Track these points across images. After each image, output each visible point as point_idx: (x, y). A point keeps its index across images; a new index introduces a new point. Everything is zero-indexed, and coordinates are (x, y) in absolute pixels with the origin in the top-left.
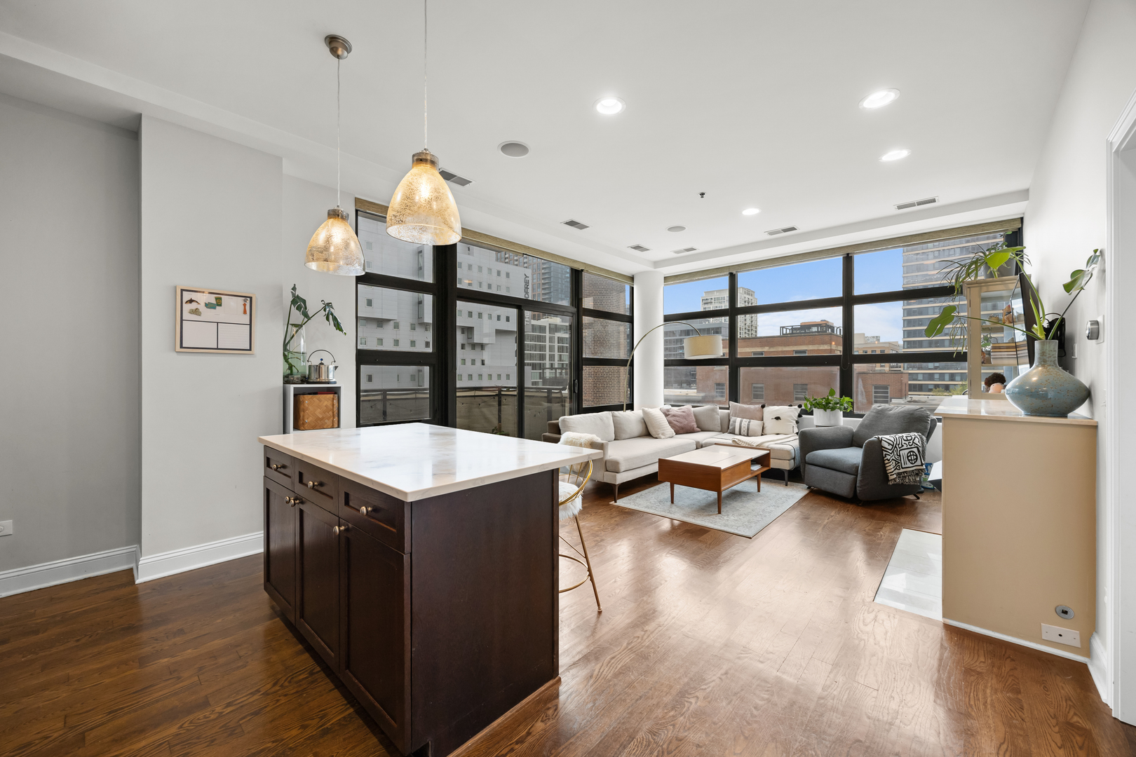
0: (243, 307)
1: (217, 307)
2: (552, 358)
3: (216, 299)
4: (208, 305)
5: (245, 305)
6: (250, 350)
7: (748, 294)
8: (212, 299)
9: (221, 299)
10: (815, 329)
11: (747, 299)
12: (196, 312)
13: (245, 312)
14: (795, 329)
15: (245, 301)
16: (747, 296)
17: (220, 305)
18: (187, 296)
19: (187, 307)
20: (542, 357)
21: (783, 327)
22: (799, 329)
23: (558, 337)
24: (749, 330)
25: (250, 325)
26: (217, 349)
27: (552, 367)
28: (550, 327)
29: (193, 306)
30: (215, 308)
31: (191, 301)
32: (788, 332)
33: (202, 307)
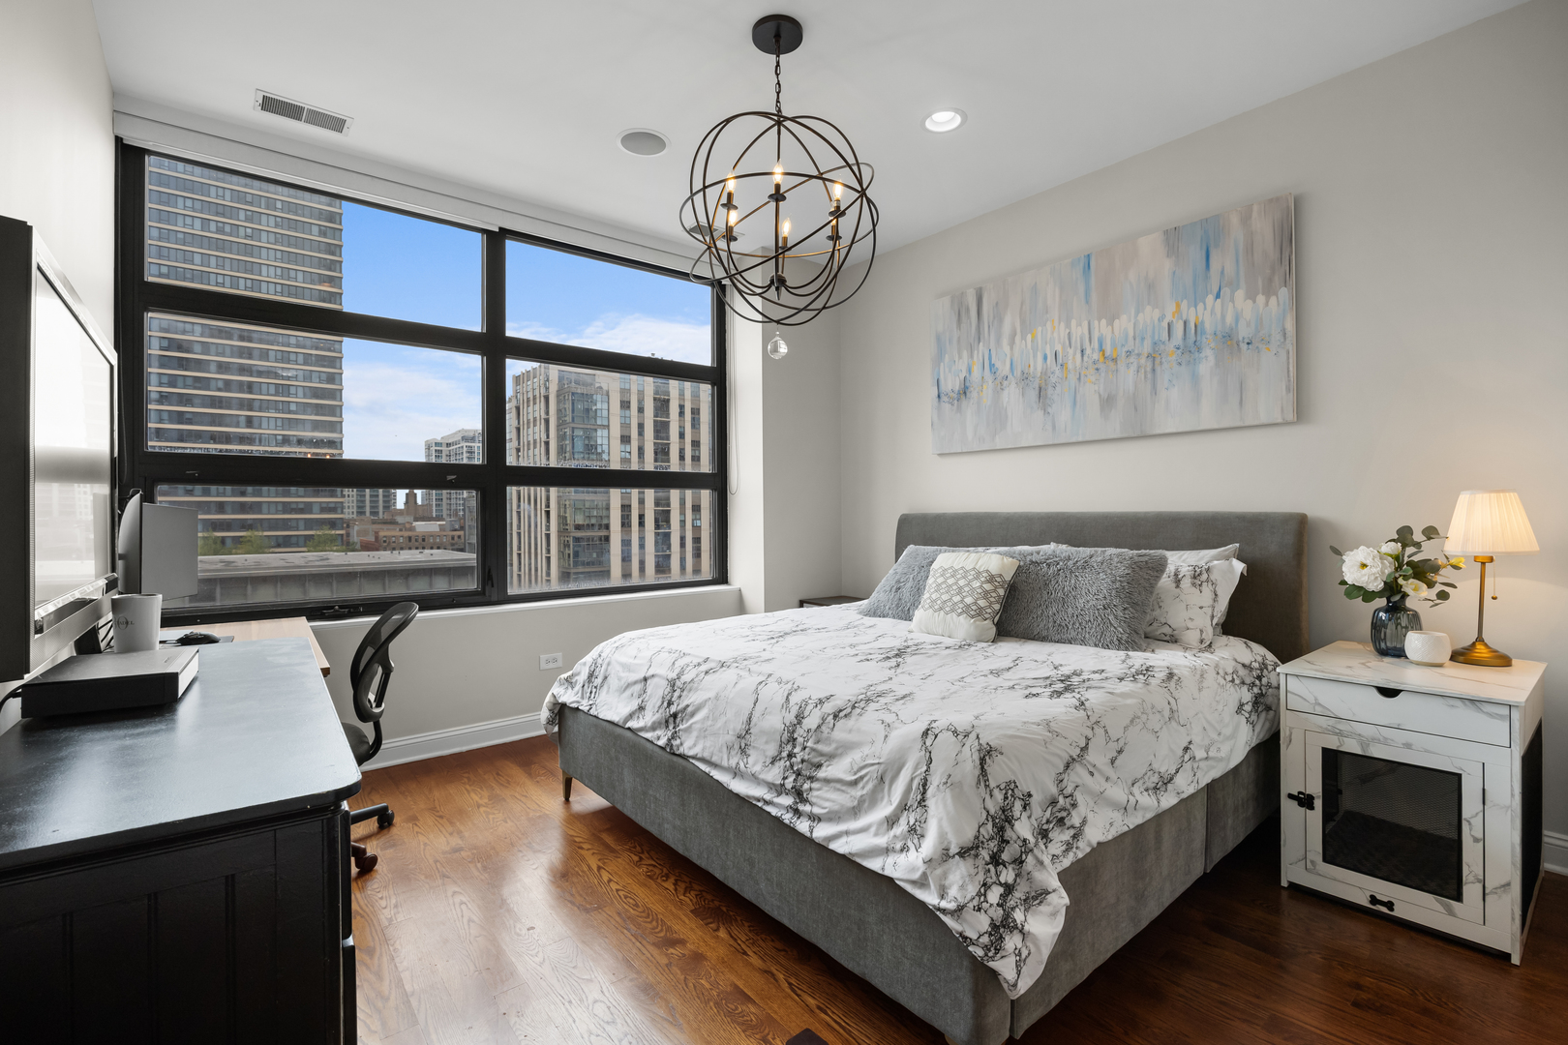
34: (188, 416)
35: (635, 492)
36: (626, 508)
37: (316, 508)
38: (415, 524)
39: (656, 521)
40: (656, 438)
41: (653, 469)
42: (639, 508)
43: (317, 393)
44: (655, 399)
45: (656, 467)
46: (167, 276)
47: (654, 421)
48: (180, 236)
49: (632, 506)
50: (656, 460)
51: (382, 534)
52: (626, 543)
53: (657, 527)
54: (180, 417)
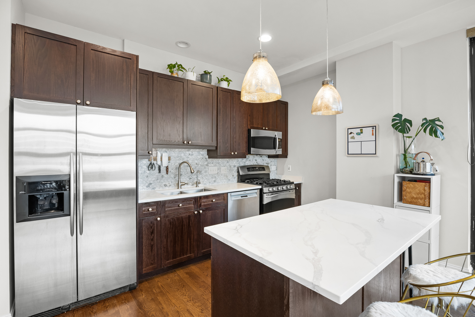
0: (372, 132)
1: (361, 134)
3: (361, 130)
4: (358, 134)
5: (373, 131)
6: (375, 154)
8: (358, 131)
9: (362, 130)
12: (353, 138)
13: (373, 134)
15: (373, 128)
17: (362, 133)
18: (350, 131)
19: (350, 136)
25: (376, 141)
26: (361, 154)
29: (352, 135)
30: (360, 135)
31: (351, 133)
33: (355, 135)
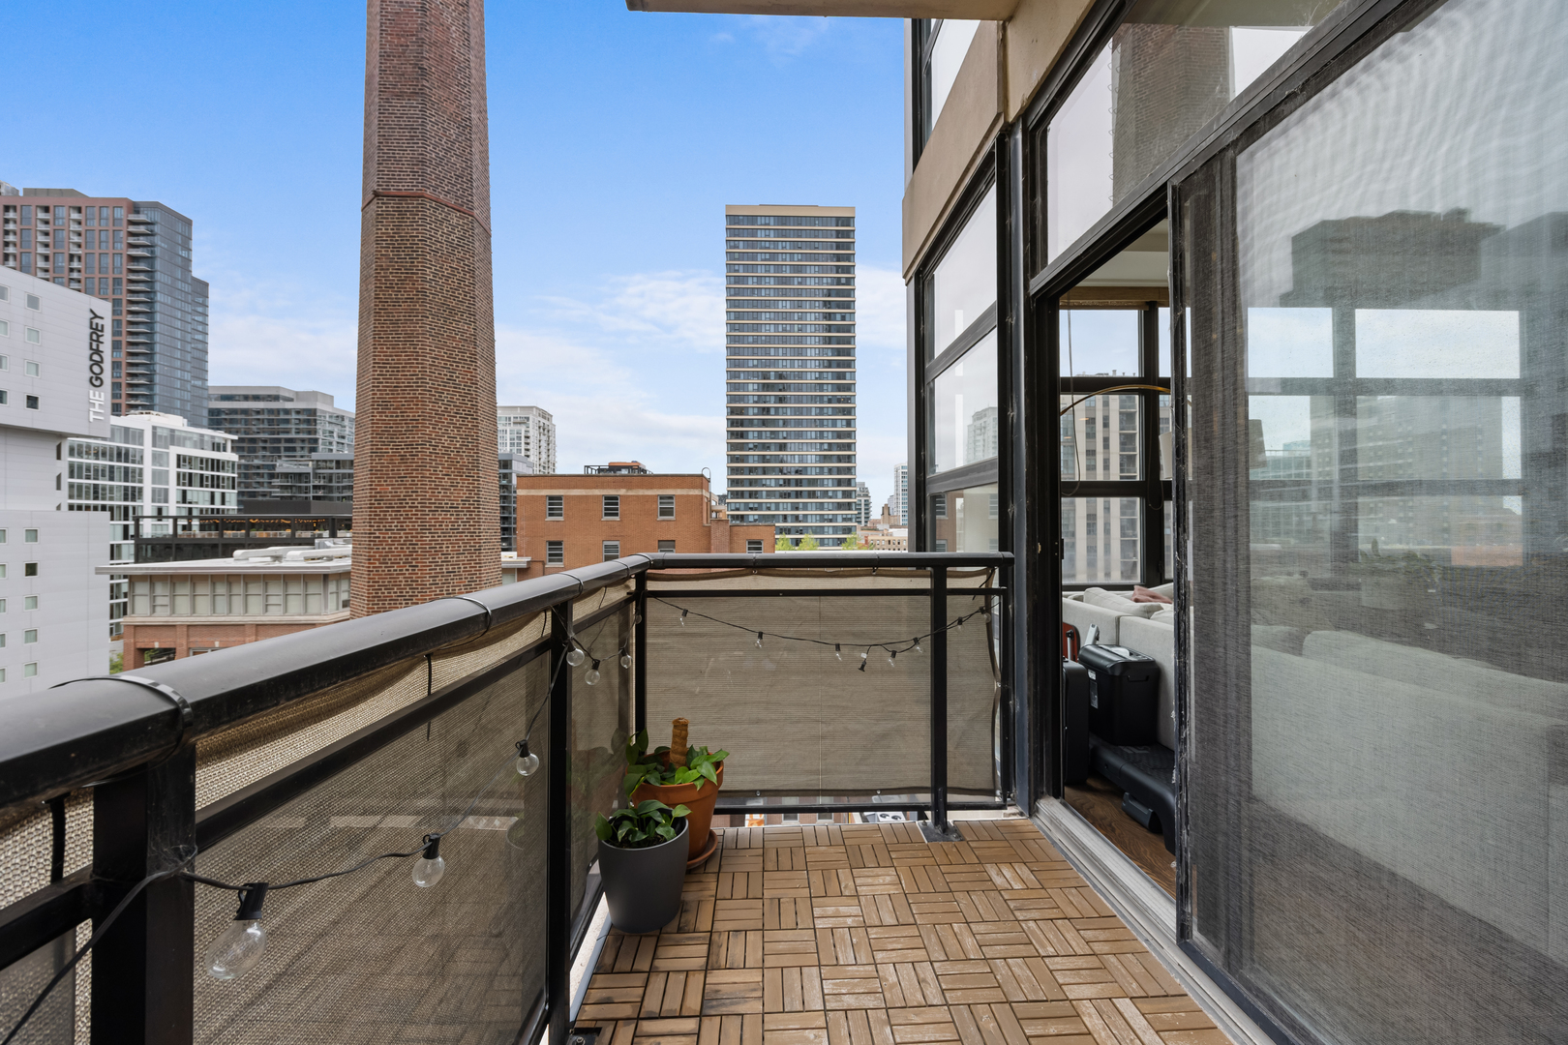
2: (161, 495)
7: (544, 418)
10: (624, 472)
11: (542, 425)
14: (603, 470)
16: (543, 420)
20: (134, 494)
21: (588, 467)
22: (607, 470)
23: (179, 456)
24: (544, 467)
27: (160, 515)
28: (154, 434)
32: (594, 472)
34: (768, 457)
35: (1100, 501)
36: (1091, 518)
37: (840, 518)
38: (891, 530)
39: (1122, 528)
40: (1122, 450)
41: (1118, 479)
42: (1105, 517)
43: (839, 435)
44: (1121, 413)
45: (1121, 477)
46: (757, 366)
47: (1120, 434)
48: (763, 338)
49: (1098, 515)
50: (1122, 471)
51: (870, 538)
52: (1091, 549)
53: (1123, 534)
54: (763, 459)
